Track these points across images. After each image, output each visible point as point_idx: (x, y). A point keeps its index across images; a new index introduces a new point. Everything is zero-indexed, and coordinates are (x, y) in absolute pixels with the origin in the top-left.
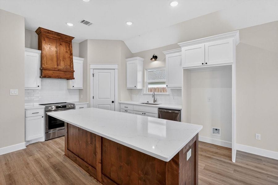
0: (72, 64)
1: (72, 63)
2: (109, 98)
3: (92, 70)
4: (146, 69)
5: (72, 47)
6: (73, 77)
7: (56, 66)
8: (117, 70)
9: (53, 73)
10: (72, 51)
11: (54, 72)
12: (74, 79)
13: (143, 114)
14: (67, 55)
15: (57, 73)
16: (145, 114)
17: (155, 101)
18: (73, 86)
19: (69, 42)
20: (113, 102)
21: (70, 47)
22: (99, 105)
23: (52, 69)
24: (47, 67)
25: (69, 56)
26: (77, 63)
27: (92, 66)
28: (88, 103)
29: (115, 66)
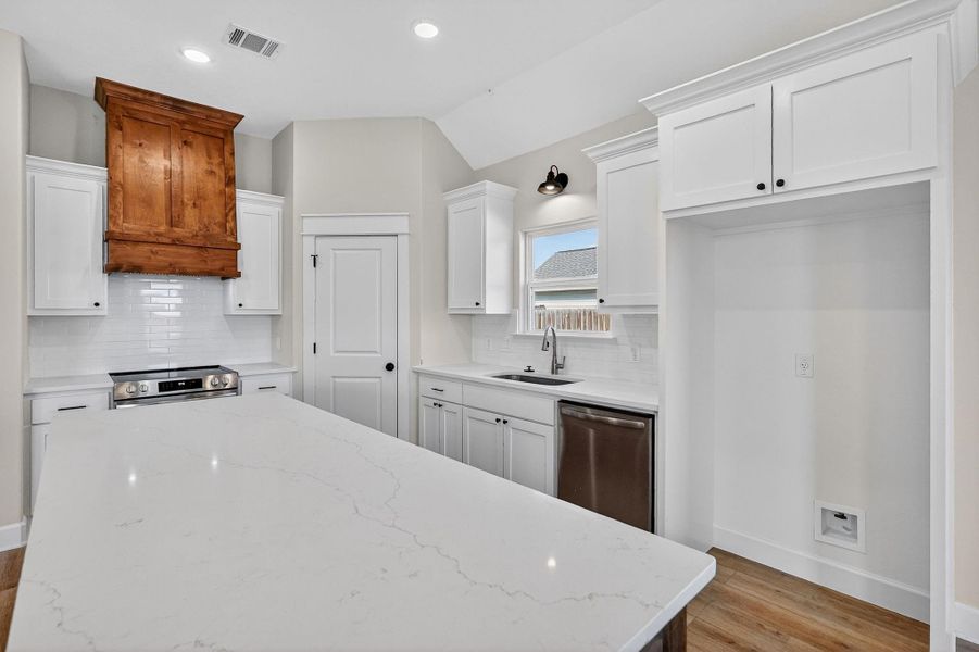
0: (230, 218)
1: (231, 214)
2: (376, 352)
3: (309, 242)
4: (525, 233)
5: (233, 154)
6: (236, 266)
7: (163, 229)
8: (406, 237)
9: (152, 252)
10: (233, 169)
11: (155, 248)
12: (239, 275)
13: (498, 420)
14: (213, 185)
15: (168, 254)
16: (505, 422)
17: (556, 367)
18: (240, 305)
19: (221, 135)
20: (390, 367)
21: (227, 154)
22: (337, 380)
23: (145, 238)
24: (127, 229)
25: (222, 186)
26: (254, 214)
27: (311, 226)
28: (295, 368)
29: (400, 225)
